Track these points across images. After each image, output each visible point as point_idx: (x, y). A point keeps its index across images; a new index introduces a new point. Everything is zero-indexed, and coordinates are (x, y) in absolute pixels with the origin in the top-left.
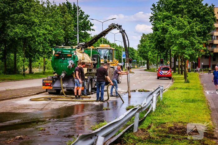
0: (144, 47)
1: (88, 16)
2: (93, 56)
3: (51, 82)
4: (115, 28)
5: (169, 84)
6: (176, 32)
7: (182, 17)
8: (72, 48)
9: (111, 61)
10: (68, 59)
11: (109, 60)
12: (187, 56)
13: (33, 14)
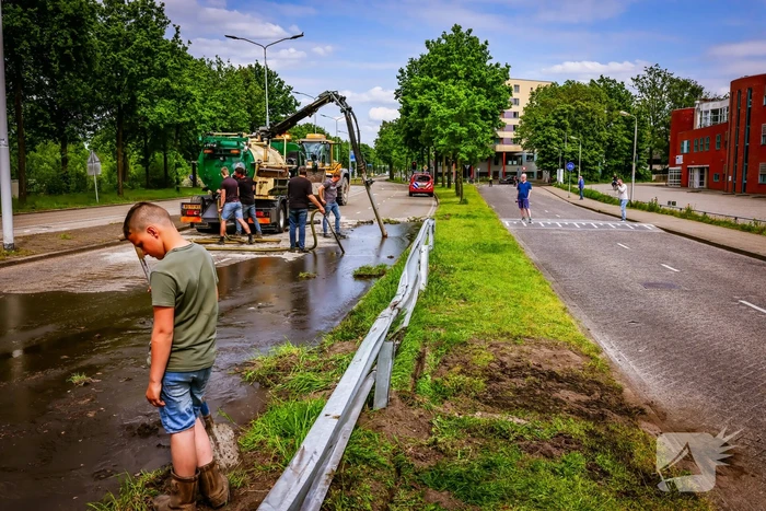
0: (386, 142)
1: (291, 88)
2: (290, 155)
3: (199, 207)
4: (332, 101)
5: (430, 205)
6: (445, 112)
7: (454, 84)
8: (241, 136)
9: (327, 165)
10: (234, 159)
11: (324, 163)
12: (463, 155)
13: (189, 80)
